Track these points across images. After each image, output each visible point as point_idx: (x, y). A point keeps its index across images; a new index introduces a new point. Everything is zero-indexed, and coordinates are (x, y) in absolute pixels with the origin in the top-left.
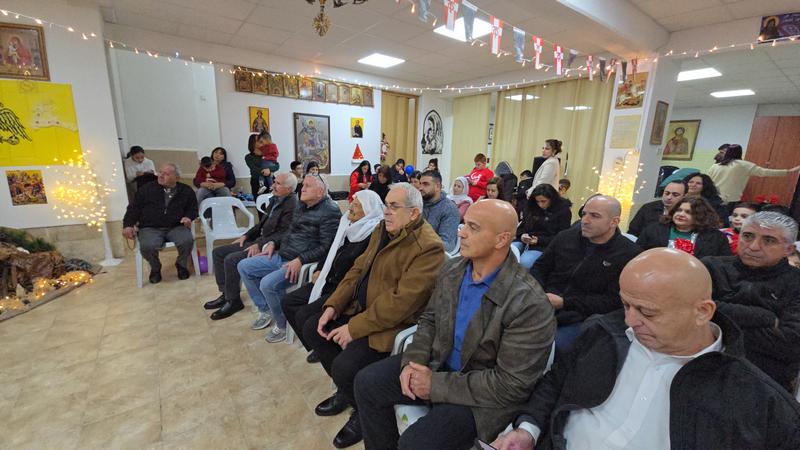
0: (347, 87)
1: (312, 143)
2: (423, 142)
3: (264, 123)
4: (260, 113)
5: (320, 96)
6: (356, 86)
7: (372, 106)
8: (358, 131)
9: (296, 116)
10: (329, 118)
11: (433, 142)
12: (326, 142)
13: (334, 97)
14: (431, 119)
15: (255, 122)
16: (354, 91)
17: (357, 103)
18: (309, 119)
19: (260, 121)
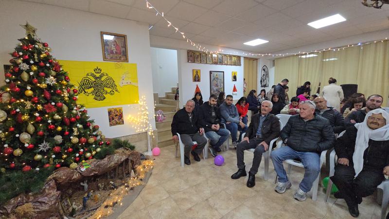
0: (231, 56)
1: (217, 85)
2: (261, 81)
3: (198, 77)
4: (197, 72)
5: (221, 62)
6: (235, 56)
7: (240, 65)
8: (235, 78)
9: (211, 72)
10: (223, 72)
11: (265, 81)
12: (222, 84)
13: (226, 62)
14: (264, 70)
15: (195, 77)
16: (233, 58)
17: (235, 65)
18: (216, 73)
19: (197, 76)
